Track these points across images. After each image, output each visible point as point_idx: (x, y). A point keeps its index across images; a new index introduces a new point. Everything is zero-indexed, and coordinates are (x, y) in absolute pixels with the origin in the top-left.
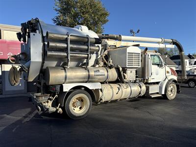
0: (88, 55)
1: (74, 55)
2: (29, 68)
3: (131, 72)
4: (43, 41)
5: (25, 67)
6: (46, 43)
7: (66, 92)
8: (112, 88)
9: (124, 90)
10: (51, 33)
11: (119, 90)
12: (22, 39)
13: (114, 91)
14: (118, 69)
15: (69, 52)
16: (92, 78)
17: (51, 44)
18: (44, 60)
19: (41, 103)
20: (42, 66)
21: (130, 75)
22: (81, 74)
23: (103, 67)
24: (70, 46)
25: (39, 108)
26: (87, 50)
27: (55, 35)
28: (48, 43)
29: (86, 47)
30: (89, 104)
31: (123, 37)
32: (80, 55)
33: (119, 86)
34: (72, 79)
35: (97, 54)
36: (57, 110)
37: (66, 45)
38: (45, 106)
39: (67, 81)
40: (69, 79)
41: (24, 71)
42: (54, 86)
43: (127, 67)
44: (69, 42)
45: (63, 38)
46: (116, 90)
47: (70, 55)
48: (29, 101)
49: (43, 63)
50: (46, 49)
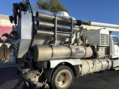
0: (71, 34)
1: (60, 34)
2: (19, 45)
3: (102, 50)
4: (33, 21)
5: (15, 45)
6: (36, 23)
7: (53, 68)
8: (88, 63)
9: (97, 65)
10: (41, 13)
11: (94, 65)
12: (14, 21)
13: (90, 66)
14: (93, 48)
15: (56, 31)
16: (74, 55)
17: (41, 23)
18: (33, 38)
19: (30, 79)
20: (31, 43)
21: (101, 52)
22: (65, 51)
23: (81, 45)
24: (57, 26)
25: (27, 83)
26: (70, 31)
27: (44, 15)
28: (38, 23)
29: (70, 28)
30: (71, 78)
31: (92, 23)
32: (65, 34)
33: (93, 62)
34: (58, 56)
35: (76, 34)
36: (44, 85)
37: (53, 25)
38: (32, 82)
39: (54, 57)
40: (55, 56)
41: (14, 48)
42: (42, 62)
43: (100, 45)
44: (56, 23)
45: (51, 18)
46: (91, 65)
47: (56, 34)
48: (18, 74)
49: (32, 41)
50: (36, 28)
